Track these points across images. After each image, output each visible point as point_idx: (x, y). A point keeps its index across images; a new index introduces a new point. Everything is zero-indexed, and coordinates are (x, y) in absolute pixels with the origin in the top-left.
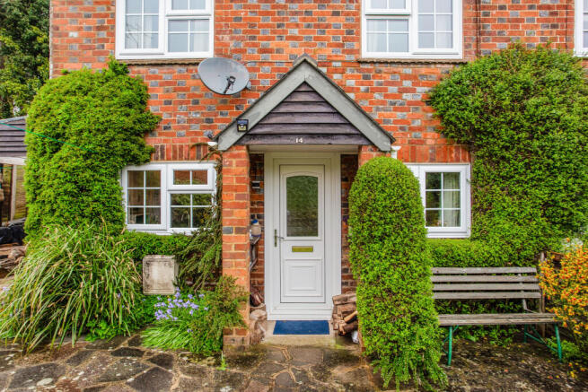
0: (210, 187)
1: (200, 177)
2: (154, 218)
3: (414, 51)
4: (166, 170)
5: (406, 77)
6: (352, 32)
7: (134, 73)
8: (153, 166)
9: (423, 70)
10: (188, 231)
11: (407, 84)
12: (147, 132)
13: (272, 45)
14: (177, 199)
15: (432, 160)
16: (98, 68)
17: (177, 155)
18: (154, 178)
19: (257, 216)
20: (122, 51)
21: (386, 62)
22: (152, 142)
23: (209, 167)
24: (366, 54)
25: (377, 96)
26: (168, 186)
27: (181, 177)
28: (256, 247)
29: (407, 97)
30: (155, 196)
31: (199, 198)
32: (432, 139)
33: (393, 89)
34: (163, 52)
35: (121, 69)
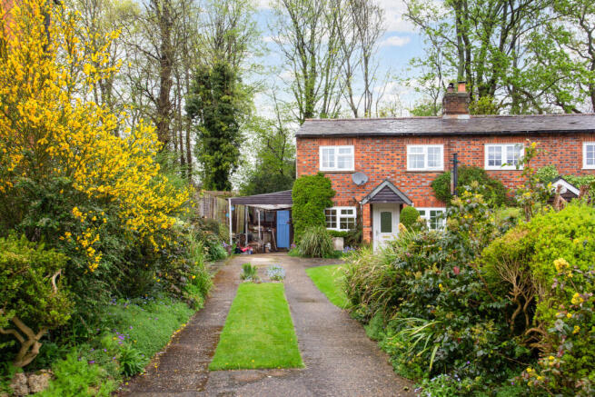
0: (354, 215)
1: (350, 212)
2: (334, 225)
3: (426, 168)
4: (338, 209)
5: (423, 177)
6: (404, 161)
7: (326, 176)
8: (334, 208)
9: (430, 175)
10: (347, 230)
11: (423, 180)
12: (333, 197)
13: (376, 166)
14: (342, 219)
15: (432, 206)
16: (313, 174)
17: (342, 204)
18: (334, 212)
19: (371, 225)
20: (322, 169)
21: (415, 172)
22: (333, 200)
23: (354, 209)
24: (409, 169)
25: (413, 184)
26: (339, 215)
27: (343, 212)
28: (371, 233)
29: (424, 184)
30: (334, 219)
31: (350, 219)
32: (432, 199)
33: (418, 182)
34: (336, 169)
35: (321, 175)
